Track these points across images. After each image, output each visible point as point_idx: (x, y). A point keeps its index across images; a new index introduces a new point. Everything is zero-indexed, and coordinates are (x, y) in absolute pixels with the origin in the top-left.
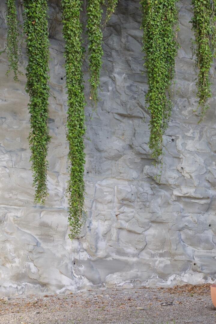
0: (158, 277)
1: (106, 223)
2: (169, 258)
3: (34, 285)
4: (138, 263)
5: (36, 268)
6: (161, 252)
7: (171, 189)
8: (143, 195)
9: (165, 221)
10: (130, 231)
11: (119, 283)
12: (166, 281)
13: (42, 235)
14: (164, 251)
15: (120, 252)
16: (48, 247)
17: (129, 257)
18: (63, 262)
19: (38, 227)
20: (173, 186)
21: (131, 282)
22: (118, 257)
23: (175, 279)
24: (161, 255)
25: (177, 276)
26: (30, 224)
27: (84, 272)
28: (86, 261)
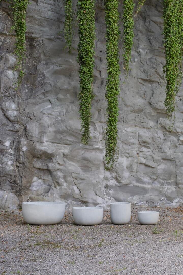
0: (167, 200)
1: (130, 159)
2: (175, 186)
3: (77, 203)
4: (152, 189)
5: (78, 190)
6: (169, 181)
7: (179, 135)
8: (158, 140)
9: (172, 159)
10: (147, 166)
11: (138, 204)
12: (172, 203)
13: (83, 166)
14: (171, 181)
15: (139, 180)
16: (87, 176)
17: (145, 184)
18: (98, 187)
19: (80, 160)
20: (179, 133)
21: (147, 203)
22: (137, 184)
23: (178, 202)
24: (169, 184)
25: (180, 199)
26: (75, 158)
27: (113, 194)
28: (114, 186)
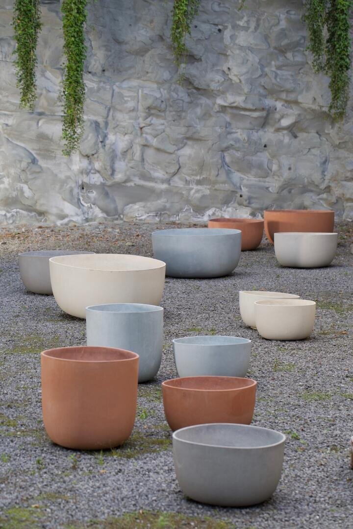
0: (193, 210)
1: (127, 137)
2: (208, 187)
3: (29, 213)
4: (167, 191)
5: (31, 191)
6: (198, 178)
7: (214, 95)
8: (177, 103)
9: (203, 139)
10: (158, 150)
11: (140, 216)
12: (203, 216)
13: (40, 150)
14: (202, 178)
15: (145, 177)
16: (48, 166)
17: (156, 182)
18: (66, 186)
19: (34, 138)
20: (216, 92)
21: (157, 215)
22: (142, 183)
23: (214, 214)
24: (199, 183)
25: (217, 210)
26: (25, 135)
27: (95, 199)
28: (98, 185)
